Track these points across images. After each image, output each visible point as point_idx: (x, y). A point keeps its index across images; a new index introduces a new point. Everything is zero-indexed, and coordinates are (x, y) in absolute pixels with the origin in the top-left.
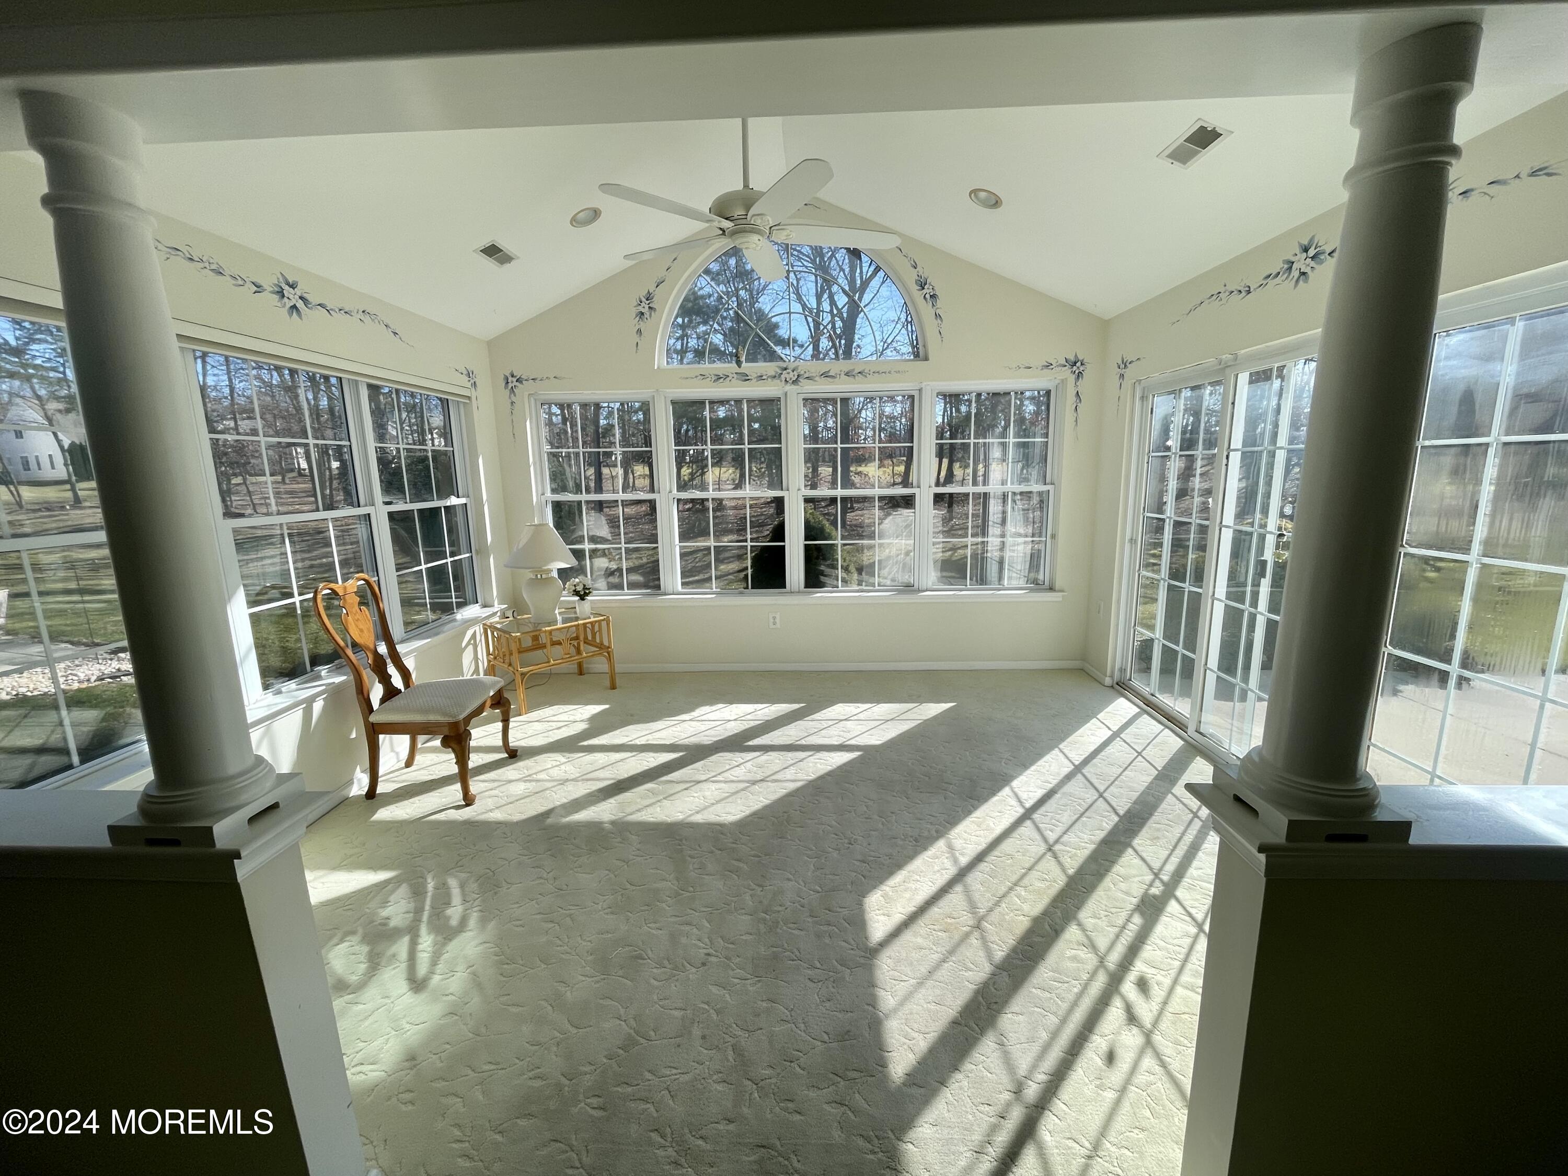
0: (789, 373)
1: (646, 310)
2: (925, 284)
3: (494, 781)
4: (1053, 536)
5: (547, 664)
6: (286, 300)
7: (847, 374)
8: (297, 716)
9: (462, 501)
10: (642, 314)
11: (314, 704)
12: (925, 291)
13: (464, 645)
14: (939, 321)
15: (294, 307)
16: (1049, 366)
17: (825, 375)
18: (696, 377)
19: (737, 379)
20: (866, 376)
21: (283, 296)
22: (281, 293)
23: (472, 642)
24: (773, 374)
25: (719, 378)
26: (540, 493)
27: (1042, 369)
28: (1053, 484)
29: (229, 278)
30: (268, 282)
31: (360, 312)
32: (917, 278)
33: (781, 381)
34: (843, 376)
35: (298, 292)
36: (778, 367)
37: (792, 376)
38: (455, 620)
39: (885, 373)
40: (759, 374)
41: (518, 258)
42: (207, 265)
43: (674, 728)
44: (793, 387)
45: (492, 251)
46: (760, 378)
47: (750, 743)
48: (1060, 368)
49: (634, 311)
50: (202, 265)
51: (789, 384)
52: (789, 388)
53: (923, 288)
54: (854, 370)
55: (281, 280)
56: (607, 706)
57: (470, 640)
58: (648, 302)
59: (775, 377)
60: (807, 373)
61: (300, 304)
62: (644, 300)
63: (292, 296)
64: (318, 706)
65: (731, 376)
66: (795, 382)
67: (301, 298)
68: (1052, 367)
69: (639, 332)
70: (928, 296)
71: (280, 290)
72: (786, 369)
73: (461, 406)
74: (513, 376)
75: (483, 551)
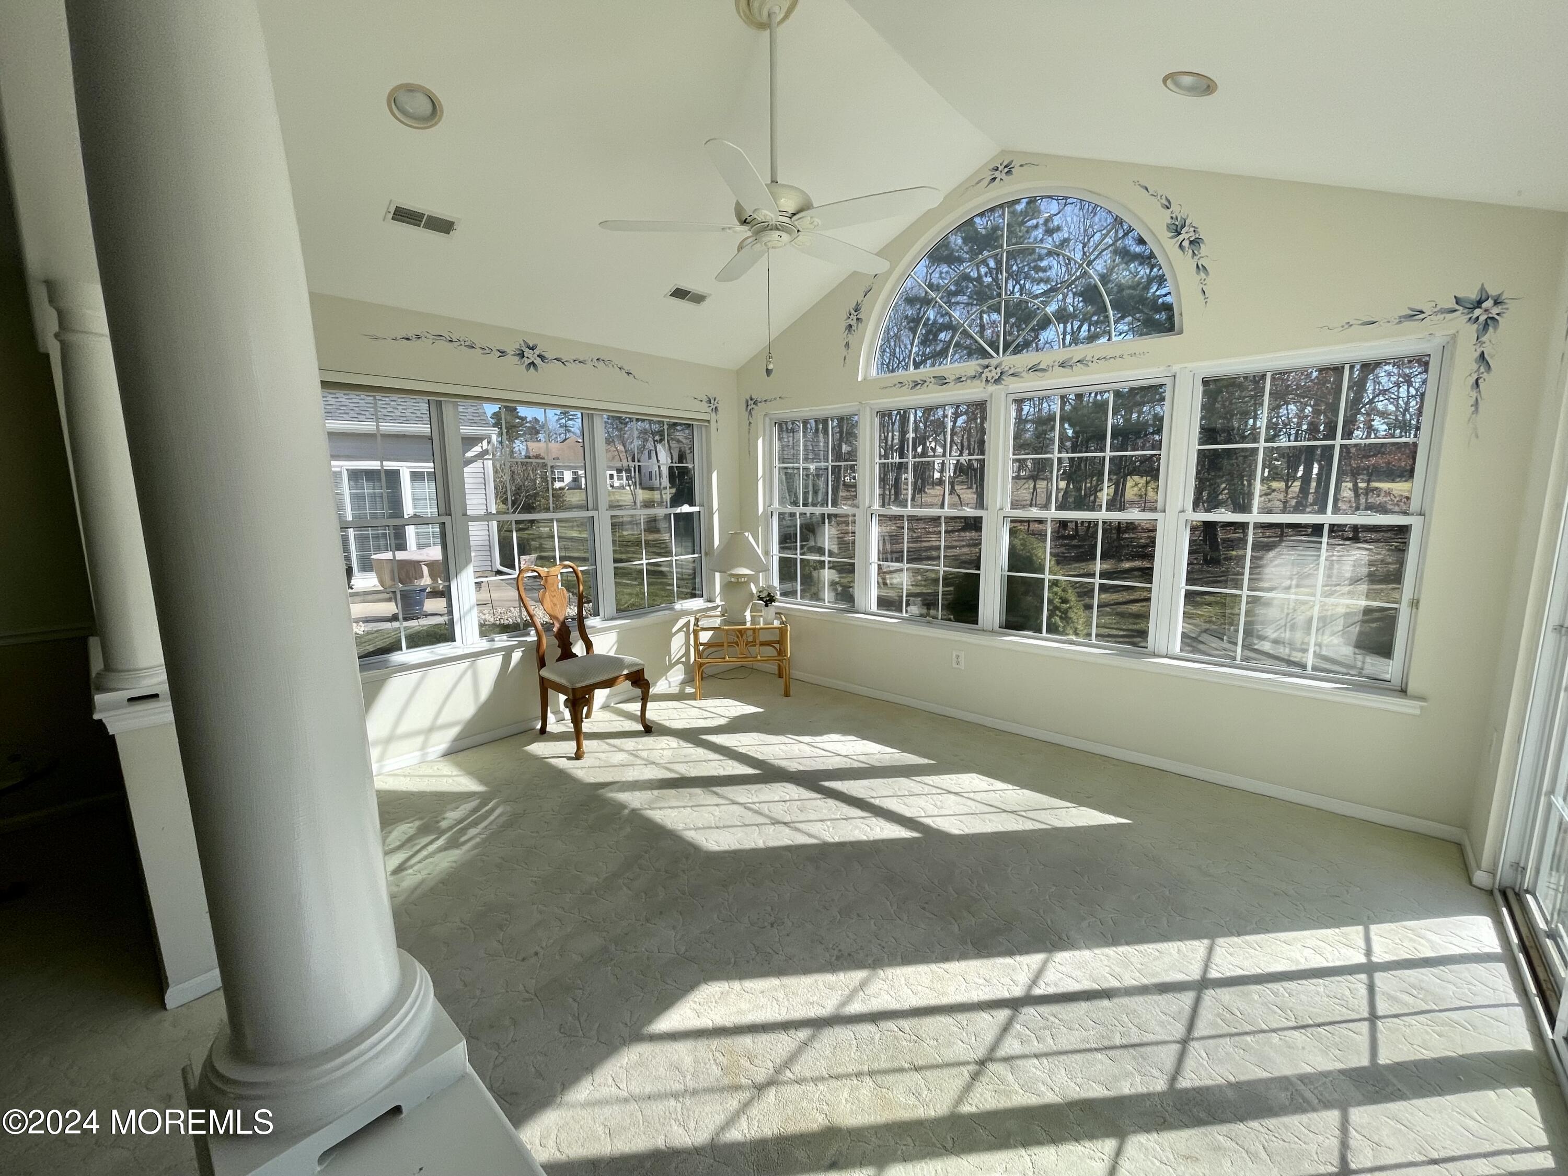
0: (990, 371)
1: (854, 323)
2: (1183, 227)
3: (615, 746)
4: (1415, 603)
5: (723, 660)
6: (525, 359)
7: (1062, 365)
8: (497, 660)
9: (695, 509)
10: (850, 326)
11: (514, 654)
12: (1181, 237)
13: (674, 630)
14: (1203, 275)
15: (533, 364)
16: (1416, 314)
17: (1034, 369)
18: (895, 385)
19: (935, 384)
20: (1087, 365)
21: (523, 356)
22: (522, 355)
23: (685, 629)
24: (973, 374)
25: (916, 384)
26: (767, 504)
27: (1400, 322)
28: (1424, 515)
29: (479, 350)
30: (511, 348)
31: (595, 360)
32: (1169, 221)
33: (981, 381)
34: (1056, 367)
35: (537, 352)
36: (979, 365)
37: (995, 374)
38: (672, 609)
39: (1115, 358)
40: (958, 376)
41: (710, 295)
42: (463, 343)
43: (782, 747)
44: (995, 387)
45: (680, 293)
46: (959, 380)
47: (827, 784)
48: (1441, 317)
49: (844, 325)
50: (459, 343)
51: (990, 384)
52: (992, 388)
53: (1180, 234)
54: (1072, 358)
55: (523, 344)
56: (761, 710)
57: (683, 627)
58: (856, 314)
59: (974, 377)
60: (1013, 369)
61: (538, 361)
62: (853, 312)
63: (531, 355)
64: (517, 656)
65: (928, 380)
66: (997, 381)
67: (538, 356)
68: (1422, 316)
69: (847, 345)
70: (1186, 244)
71: (521, 352)
72: (987, 367)
73: (703, 429)
74: (751, 400)
75: (711, 553)
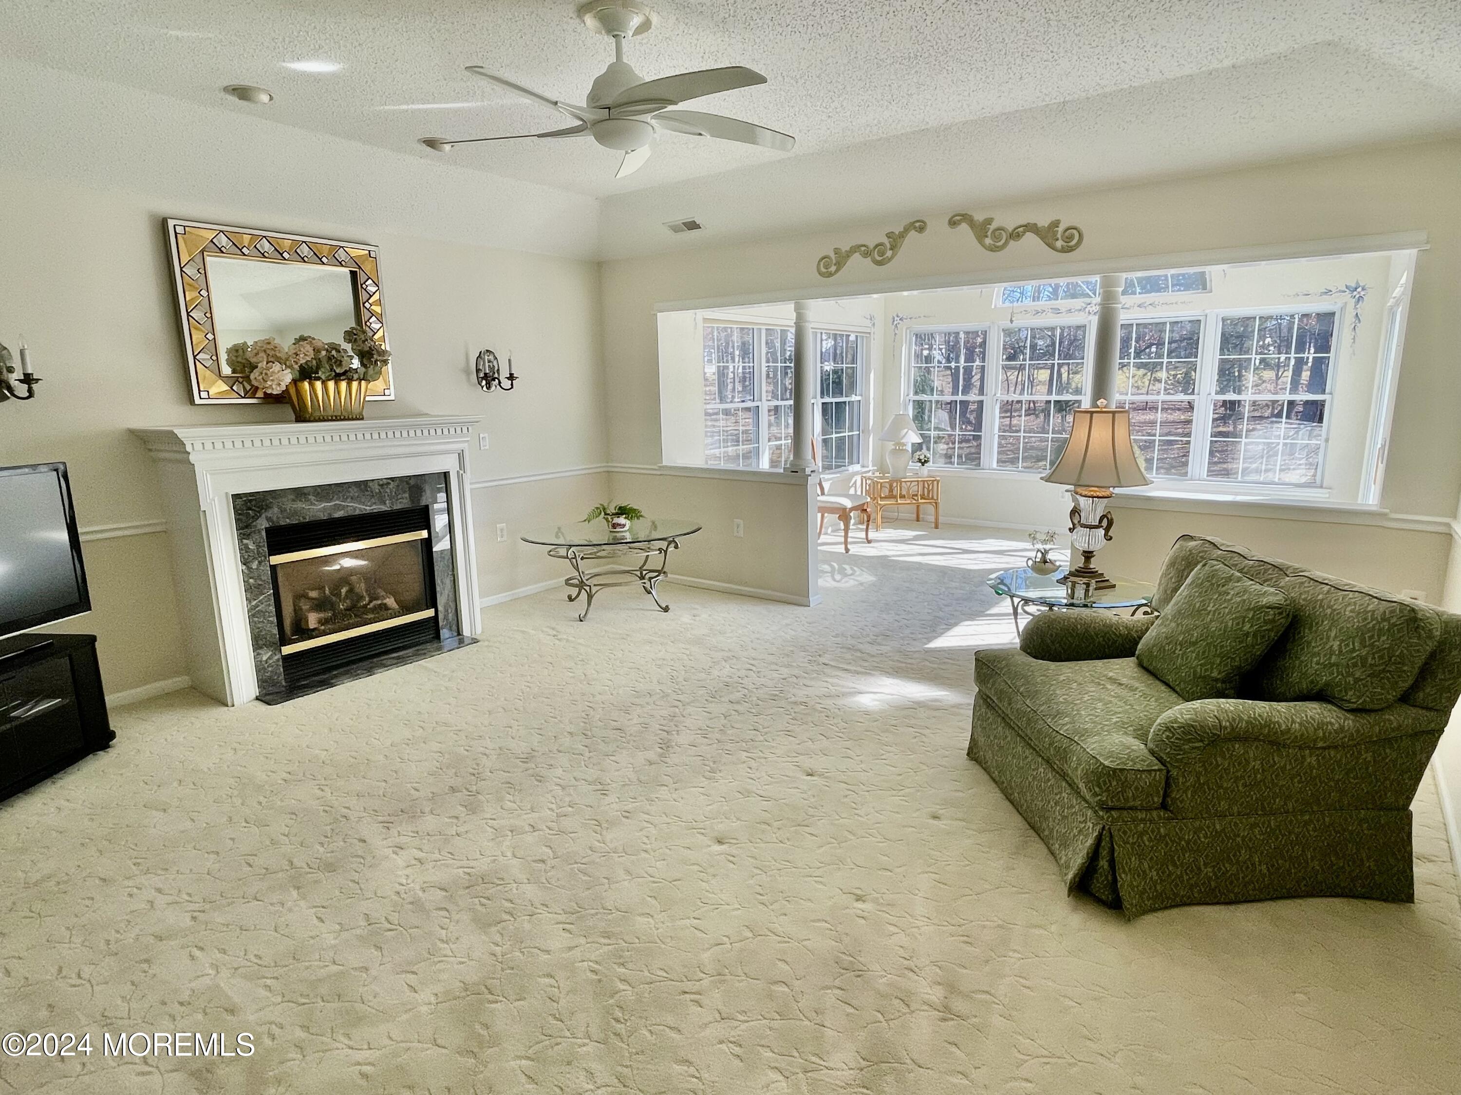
0: (1092, 307)
7: (1139, 306)
9: (858, 398)
13: (850, 485)
16: (1328, 292)
18: (1021, 312)
19: (1052, 312)
20: (1155, 306)
24: (1080, 308)
25: (1038, 312)
26: (907, 394)
27: (1321, 295)
28: (1332, 396)
33: (1085, 313)
34: (1136, 307)
36: (1083, 302)
37: (1094, 309)
38: (848, 470)
39: (1176, 303)
40: (1069, 308)
46: (1070, 311)
48: (1340, 294)
51: (1091, 315)
54: (1145, 302)
57: (854, 484)
65: (1048, 310)
68: (1331, 293)
72: (1089, 304)
74: (898, 316)
75: (867, 431)
